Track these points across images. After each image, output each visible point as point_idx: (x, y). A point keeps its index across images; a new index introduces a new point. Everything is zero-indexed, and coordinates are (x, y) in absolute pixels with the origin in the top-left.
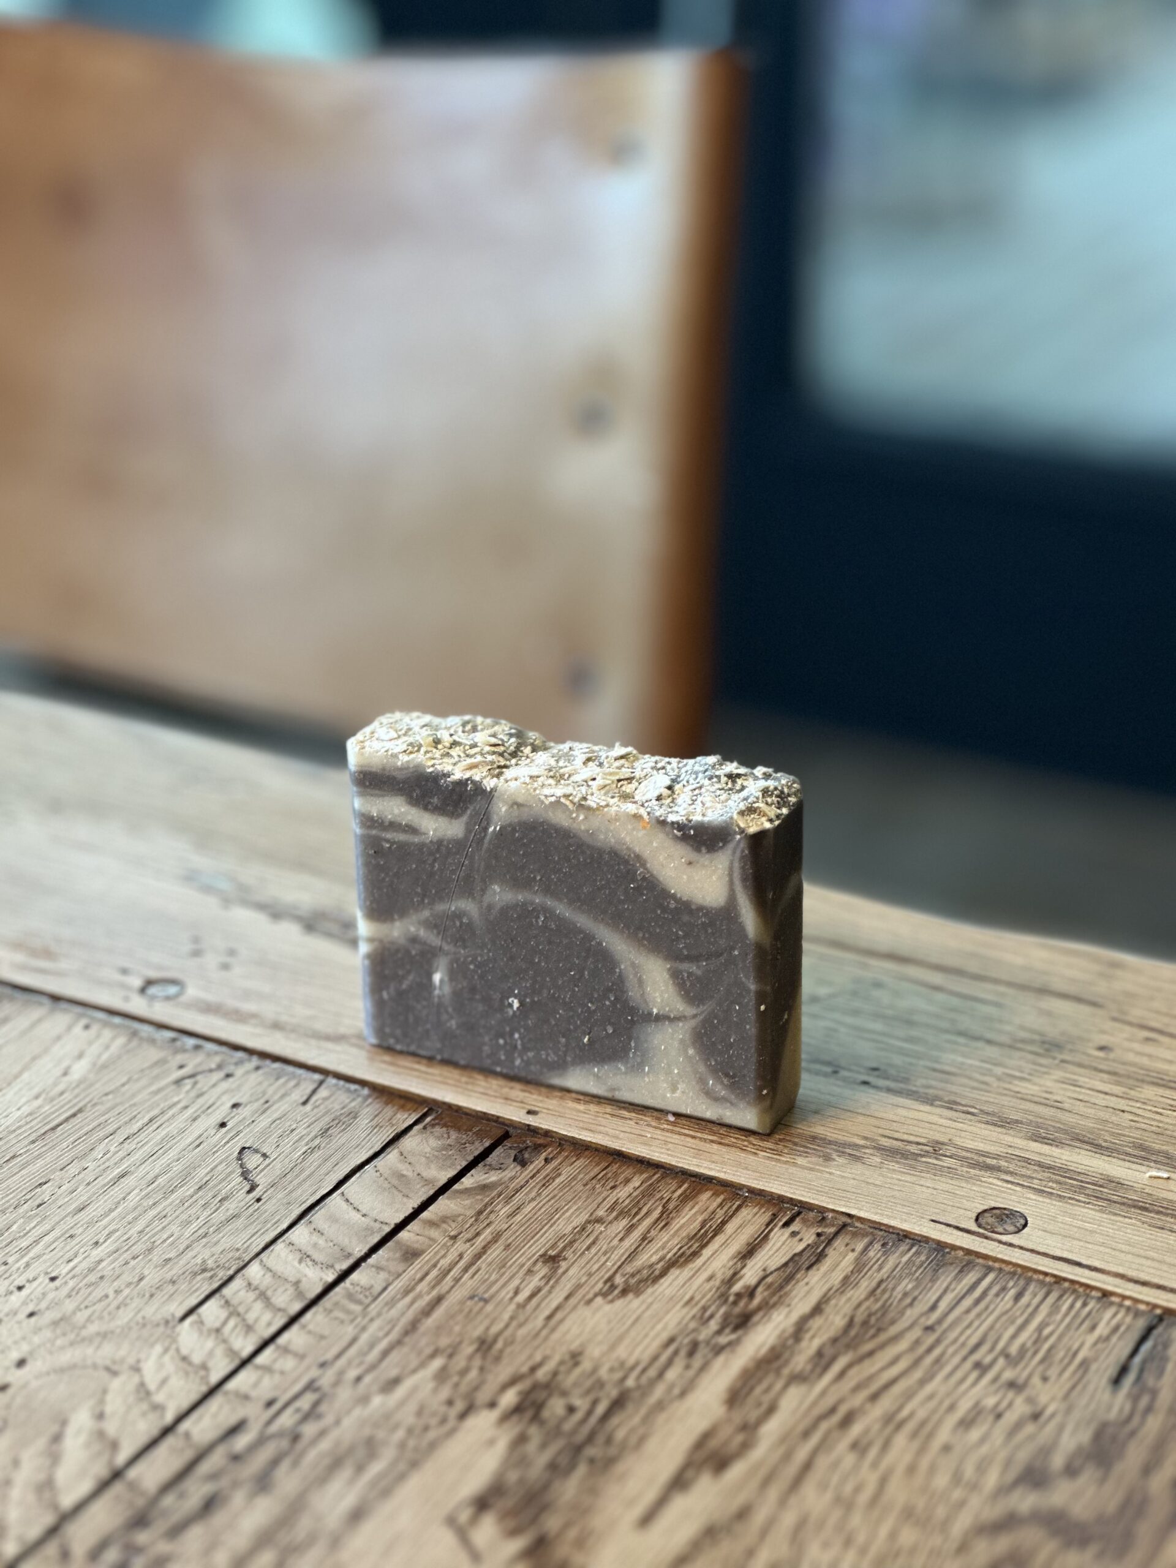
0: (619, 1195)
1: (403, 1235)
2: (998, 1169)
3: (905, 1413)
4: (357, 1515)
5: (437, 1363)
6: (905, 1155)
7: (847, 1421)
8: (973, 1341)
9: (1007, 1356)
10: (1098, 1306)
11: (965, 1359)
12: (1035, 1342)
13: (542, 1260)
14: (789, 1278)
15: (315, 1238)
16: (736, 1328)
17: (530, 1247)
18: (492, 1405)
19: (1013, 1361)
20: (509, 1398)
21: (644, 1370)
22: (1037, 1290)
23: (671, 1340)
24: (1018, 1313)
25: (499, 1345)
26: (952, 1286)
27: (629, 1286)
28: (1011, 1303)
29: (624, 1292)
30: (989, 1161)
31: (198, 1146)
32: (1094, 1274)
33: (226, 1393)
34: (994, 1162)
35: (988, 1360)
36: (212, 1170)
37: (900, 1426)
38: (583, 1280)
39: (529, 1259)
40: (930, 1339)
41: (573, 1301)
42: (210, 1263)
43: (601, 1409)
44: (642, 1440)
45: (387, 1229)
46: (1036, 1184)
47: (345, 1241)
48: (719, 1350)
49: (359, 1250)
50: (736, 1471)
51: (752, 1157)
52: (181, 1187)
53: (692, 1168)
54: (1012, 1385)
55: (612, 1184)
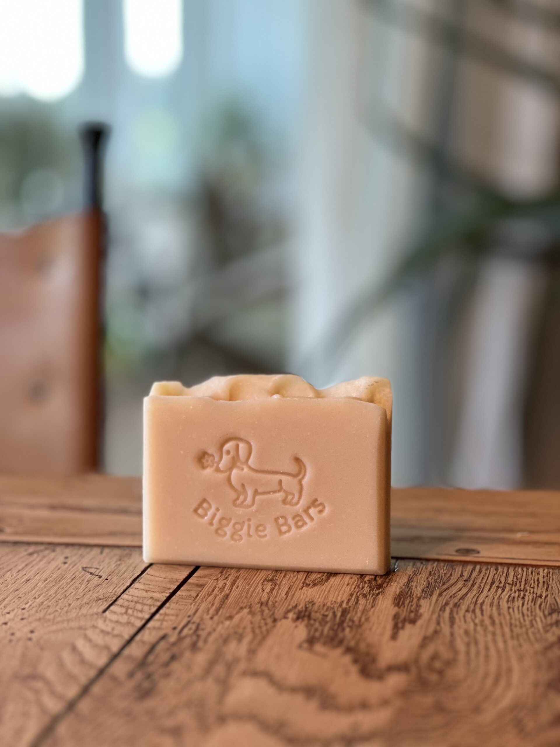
1: (190, 581)
3: (480, 601)
4: (252, 652)
5: (246, 611)
7: (456, 605)
8: (490, 581)
9: (509, 584)
10: (534, 569)
11: (491, 586)
12: (517, 579)
13: (265, 581)
15: (147, 586)
16: (378, 589)
17: (256, 578)
18: (285, 617)
20: (291, 615)
21: (347, 603)
23: (352, 595)
24: (501, 573)
25: (270, 603)
27: (315, 583)
28: (495, 572)
29: (315, 585)
31: (59, 569)
32: (524, 561)
33: (149, 628)
35: (501, 585)
36: (74, 574)
37: (482, 604)
38: (292, 584)
39: (260, 581)
40: (470, 583)
41: (294, 589)
42: (101, 597)
43: (339, 614)
44: (367, 619)
45: (181, 581)
46: (471, 542)
47: (164, 585)
48: (378, 595)
49: (174, 587)
50: (421, 622)
52: (62, 580)
54: (519, 590)
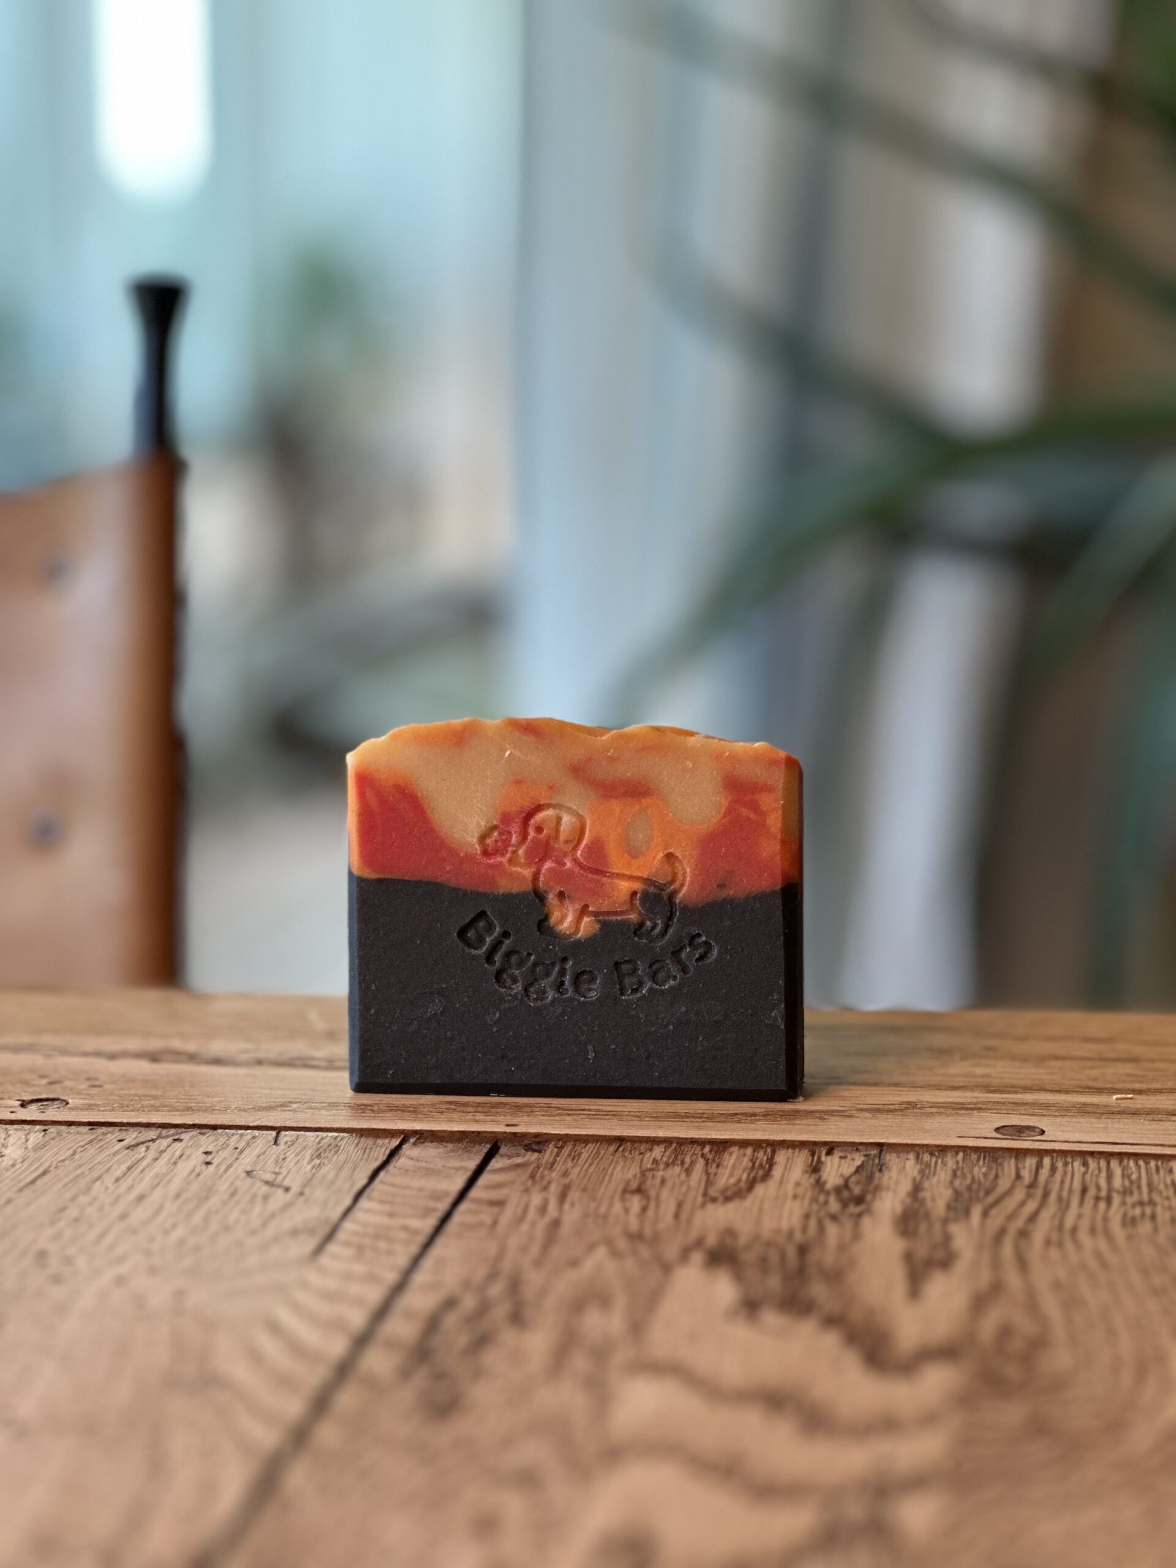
0: (653, 1155)
1: (474, 1194)
2: (980, 1109)
4: (637, 1327)
5: (602, 1249)
6: (889, 1111)
7: (1024, 1234)
8: (1077, 1188)
9: (1117, 1191)
10: (1160, 1163)
11: (1082, 1196)
12: (1131, 1182)
13: (627, 1193)
14: (870, 1178)
15: (387, 1205)
16: (858, 1204)
17: (606, 1188)
18: (686, 1262)
19: (1126, 1192)
20: (697, 1257)
21: (803, 1232)
22: (1096, 1160)
23: (807, 1216)
24: (1096, 1172)
25: (648, 1234)
26: (1020, 1165)
27: (728, 1195)
29: (728, 1199)
30: (966, 1106)
32: (1135, 1147)
33: (416, 1286)
34: (971, 1106)
36: (231, 1184)
38: (681, 1197)
39: (614, 1194)
41: (687, 1208)
42: (299, 1227)
43: (791, 1253)
44: (852, 1262)
45: (454, 1193)
46: (1023, 1112)
47: (422, 1204)
48: (859, 1216)
49: (441, 1207)
50: (961, 1267)
51: (753, 1125)
52: (211, 1196)
53: (702, 1137)
55: (637, 1153)
